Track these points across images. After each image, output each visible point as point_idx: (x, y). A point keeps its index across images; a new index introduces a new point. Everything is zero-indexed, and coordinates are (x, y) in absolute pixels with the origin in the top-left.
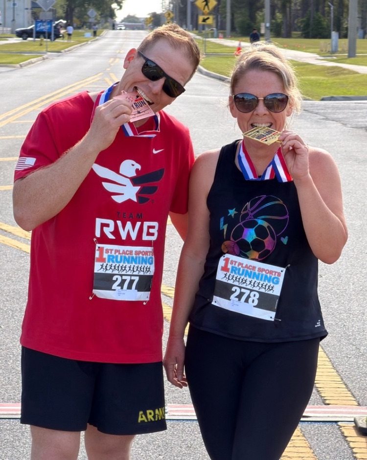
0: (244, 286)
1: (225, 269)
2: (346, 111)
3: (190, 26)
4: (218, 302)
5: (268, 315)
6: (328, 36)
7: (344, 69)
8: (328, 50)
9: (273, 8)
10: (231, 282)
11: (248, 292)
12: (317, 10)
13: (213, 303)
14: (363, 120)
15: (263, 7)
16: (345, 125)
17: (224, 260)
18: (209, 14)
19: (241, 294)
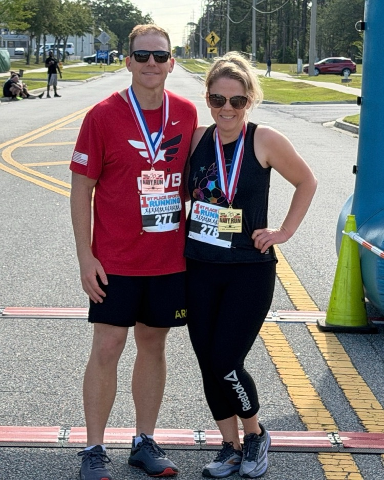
0: (209, 223)
1: (197, 212)
2: (308, 111)
3: (202, 55)
4: (193, 235)
5: (227, 244)
6: (296, 62)
7: (307, 84)
8: (295, 71)
9: (258, 43)
10: (200, 221)
11: (212, 228)
12: (288, 45)
13: (189, 236)
14: (320, 118)
15: (251, 42)
16: (307, 121)
17: (197, 205)
18: (214, 47)
19: (208, 229)
